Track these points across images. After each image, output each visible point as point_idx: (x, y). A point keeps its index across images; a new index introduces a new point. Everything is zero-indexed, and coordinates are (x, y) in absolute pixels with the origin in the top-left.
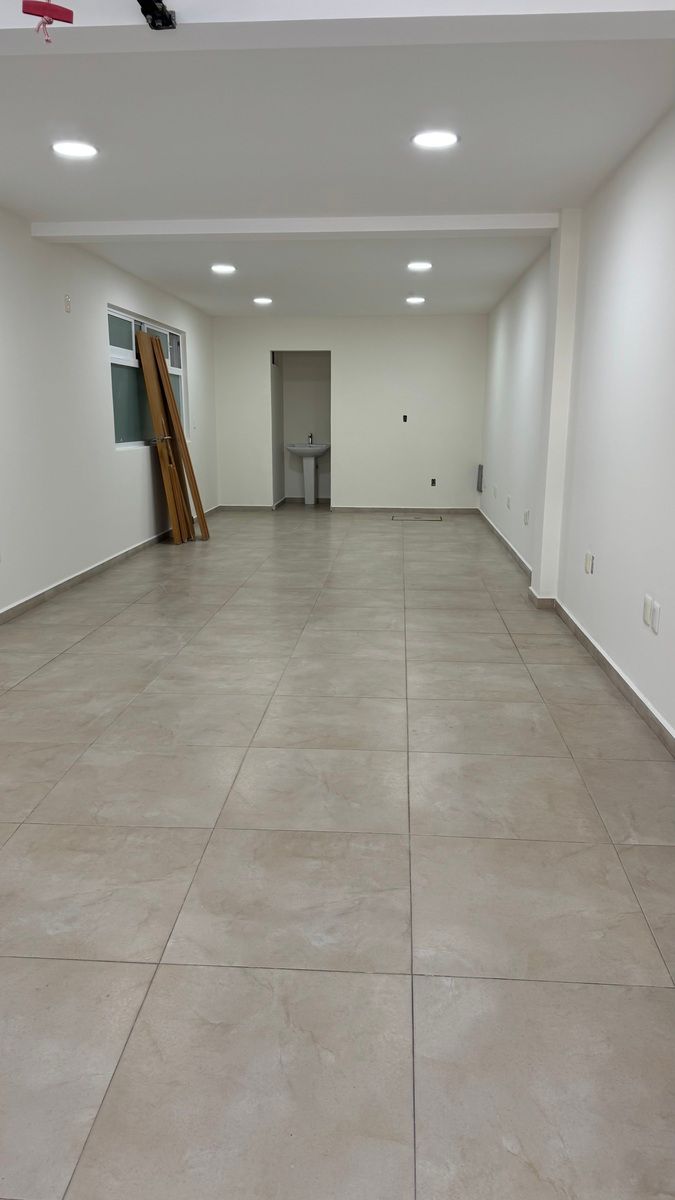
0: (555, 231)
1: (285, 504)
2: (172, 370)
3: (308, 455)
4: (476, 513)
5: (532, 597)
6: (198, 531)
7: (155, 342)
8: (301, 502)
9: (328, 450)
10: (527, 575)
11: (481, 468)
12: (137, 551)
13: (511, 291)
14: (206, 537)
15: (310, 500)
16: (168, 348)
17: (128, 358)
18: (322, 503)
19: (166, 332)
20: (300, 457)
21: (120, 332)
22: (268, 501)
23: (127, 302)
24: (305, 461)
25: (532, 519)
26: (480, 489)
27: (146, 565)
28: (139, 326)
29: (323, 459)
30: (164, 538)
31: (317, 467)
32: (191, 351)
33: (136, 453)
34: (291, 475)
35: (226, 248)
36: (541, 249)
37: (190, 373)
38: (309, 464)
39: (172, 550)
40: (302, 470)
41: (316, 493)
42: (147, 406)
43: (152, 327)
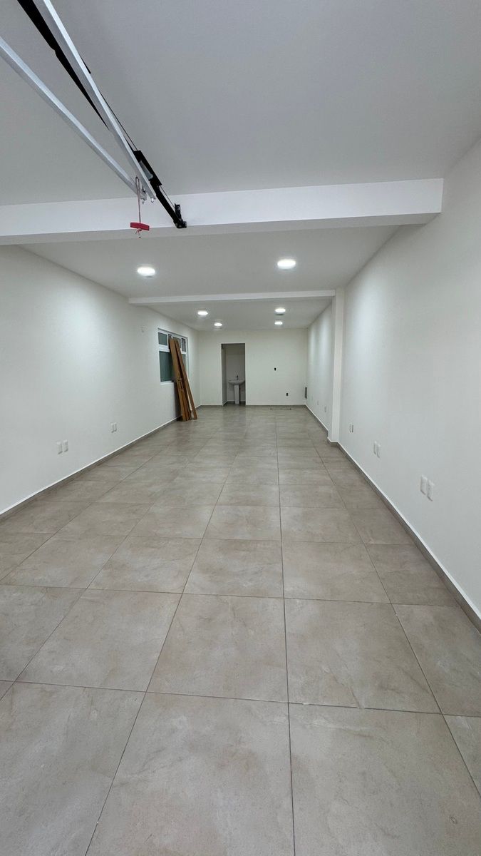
0: (334, 297)
1: (227, 404)
2: (183, 353)
3: (236, 384)
4: (305, 406)
5: (328, 442)
6: (193, 416)
7: (176, 342)
8: (234, 403)
10: (326, 432)
11: (306, 388)
12: (169, 424)
13: (316, 319)
14: (196, 418)
15: (237, 402)
16: (181, 344)
17: (165, 349)
18: (242, 404)
19: (181, 338)
20: (233, 385)
21: (163, 339)
22: (221, 404)
23: (165, 327)
24: (235, 387)
25: (327, 410)
26: (306, 397)
27: (173, 429)
28: (170, 337)
29: (242, 386)
30: (179, 419)
31: (240, 389)
32: (190, 345)
33: (169, 386)
34: (229, 392)
35: (204, 306)
36: (329, 303)
37: (189, 354)
38: (237, 388)
39: (183, 423)
40: (234, 390)
41: (240, 399)
42: (173, 367)
43: (175, 336)
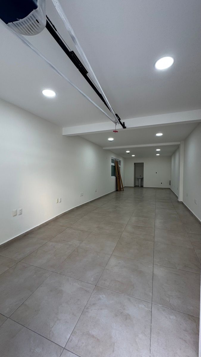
0: (180, 145)
1: (135, 186)
2: (119, 166)
3: (140, 179)
4: (169, 189)
5: (178, 201)
6: (122, 190)
7: (117, 162)
8: (138, 186)
9: (143, 178)
10: (177, 197)
11: (170, 181)
12: (113, 192)
13: (174, 153)
14: (123, 190)
15: (140, 186)
16: (119, 162)
17: (113, 164)
19: (119, 161)
20: (138, 179)
21: (113, 161)
22: (133, 186)
23: (114, 157)
24: (139, 180)
26: (170, 185)
27: (115, 194)
28: (115, 160)
29: (142, 179)
30: (117, 190)
31: (141, 181)
32: (122, 163)
33: (114, 178)
34: (137, 182)
35: (128, 149)
36: (178, 147)
37: (122, 166)
38: (140, 180)
39: (118, 192)
40: (139, 181)
41: (141, 185)
42: (116, 171)
43: (117, 160)
